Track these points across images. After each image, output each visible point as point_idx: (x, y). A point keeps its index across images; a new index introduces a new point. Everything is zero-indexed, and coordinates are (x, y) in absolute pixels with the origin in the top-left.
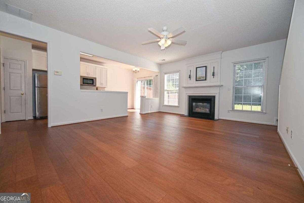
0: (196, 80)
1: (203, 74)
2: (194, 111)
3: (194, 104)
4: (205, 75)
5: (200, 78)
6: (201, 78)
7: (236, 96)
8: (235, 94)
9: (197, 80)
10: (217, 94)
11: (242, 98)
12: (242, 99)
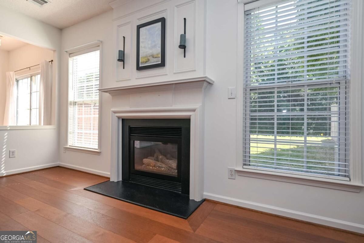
0: (139, 68)
1: (155, 46)
2: (138, 167)
3: (137, 144)
4: (159, 50)
5: (148, 60)
6: (151, 58)
7: (255, 119)
8: (252, 111)
9: (140, 66)
10: (194, 110)
11: (273, 124)
12: (273, 128)
